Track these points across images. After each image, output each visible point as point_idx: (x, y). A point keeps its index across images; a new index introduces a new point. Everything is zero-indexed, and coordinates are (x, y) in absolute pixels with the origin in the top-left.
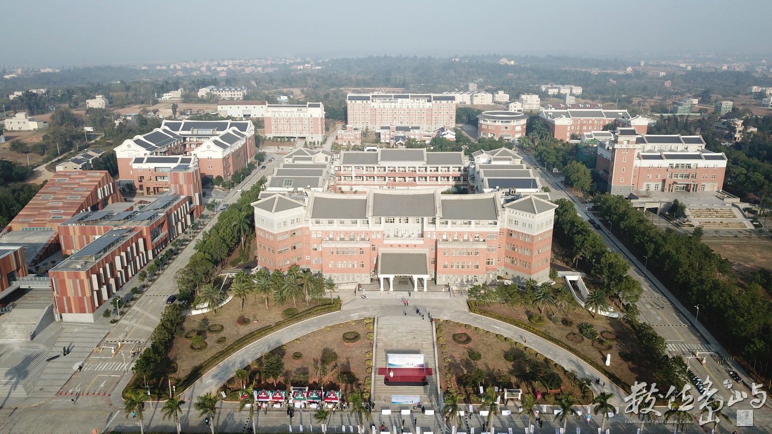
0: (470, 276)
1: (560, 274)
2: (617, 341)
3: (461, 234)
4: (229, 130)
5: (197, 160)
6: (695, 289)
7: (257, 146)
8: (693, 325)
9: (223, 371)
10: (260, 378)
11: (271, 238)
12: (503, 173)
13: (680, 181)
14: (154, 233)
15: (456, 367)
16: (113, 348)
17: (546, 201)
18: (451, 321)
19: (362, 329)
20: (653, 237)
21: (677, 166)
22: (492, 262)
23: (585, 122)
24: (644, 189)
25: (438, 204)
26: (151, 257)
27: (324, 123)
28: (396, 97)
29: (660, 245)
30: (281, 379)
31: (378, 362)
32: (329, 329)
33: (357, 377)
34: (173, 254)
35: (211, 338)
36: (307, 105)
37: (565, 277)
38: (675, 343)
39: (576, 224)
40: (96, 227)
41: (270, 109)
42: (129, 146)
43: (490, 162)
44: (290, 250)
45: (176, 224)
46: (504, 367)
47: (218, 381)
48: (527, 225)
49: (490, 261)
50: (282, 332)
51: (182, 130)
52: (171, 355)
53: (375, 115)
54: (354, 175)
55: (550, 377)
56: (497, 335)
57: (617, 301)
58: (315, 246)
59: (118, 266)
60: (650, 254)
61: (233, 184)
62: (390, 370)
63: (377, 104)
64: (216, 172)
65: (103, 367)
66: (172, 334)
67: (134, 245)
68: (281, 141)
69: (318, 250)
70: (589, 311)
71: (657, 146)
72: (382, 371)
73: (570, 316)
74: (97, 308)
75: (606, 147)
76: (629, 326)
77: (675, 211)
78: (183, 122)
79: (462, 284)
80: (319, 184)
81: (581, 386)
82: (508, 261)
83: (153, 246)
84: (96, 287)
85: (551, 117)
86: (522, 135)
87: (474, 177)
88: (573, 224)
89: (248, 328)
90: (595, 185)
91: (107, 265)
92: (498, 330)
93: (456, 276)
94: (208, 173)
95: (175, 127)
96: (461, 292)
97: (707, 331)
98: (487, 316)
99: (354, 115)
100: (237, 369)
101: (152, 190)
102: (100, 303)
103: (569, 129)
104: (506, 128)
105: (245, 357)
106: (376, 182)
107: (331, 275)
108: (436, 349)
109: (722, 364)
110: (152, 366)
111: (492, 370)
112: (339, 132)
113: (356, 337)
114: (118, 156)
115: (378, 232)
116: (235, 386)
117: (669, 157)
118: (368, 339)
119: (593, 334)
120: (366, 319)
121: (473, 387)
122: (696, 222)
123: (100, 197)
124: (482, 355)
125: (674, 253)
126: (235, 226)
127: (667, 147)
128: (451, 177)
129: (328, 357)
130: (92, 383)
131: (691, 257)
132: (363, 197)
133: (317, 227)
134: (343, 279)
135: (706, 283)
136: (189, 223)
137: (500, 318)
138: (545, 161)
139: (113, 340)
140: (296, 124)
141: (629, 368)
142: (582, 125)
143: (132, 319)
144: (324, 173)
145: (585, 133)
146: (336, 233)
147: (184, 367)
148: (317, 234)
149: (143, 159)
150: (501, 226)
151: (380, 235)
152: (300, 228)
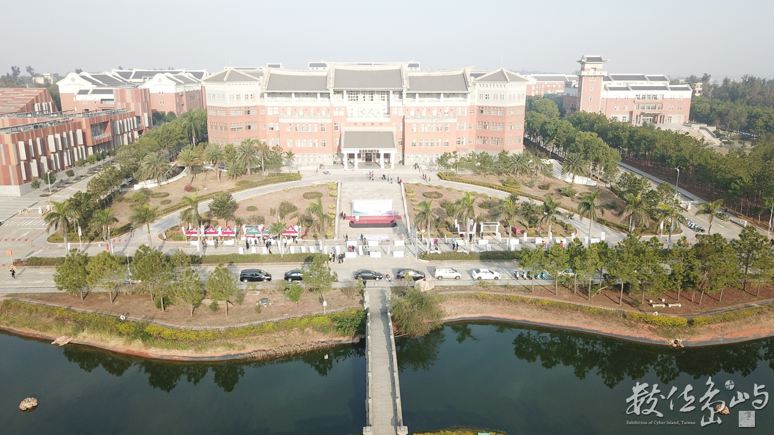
3: (429, 110)
9: (167, 222)
11: (223, 114)
14: (95, 130)
16: (40, 210)
17: (517, 75)
18: (421, 184)
19: (324, 189)
21: (644, 98)
22: (463, 141)
25: (405, 78)
26: (90, 153)
32: (287, 191)
35: (155, 201)
42: (74, 80)
44: (244, 128)
47: (160, 229)
48: (499, 96)
58: (271, 125)
59: (52, 148)
64: (168, 108)
65: (27, 223)
67: (71, 133)
69: (275, 129)
70: (566, 182)
71: (623, 83)
73: (546, 184)
74: (25, 181)
78: (134, 72)
79: (431, 164)
81: (562, 224)
82: (480, 142)
83: (93, 143)
84: (23, 157)
91: (38, 140)
92: (471, 190)
93: (425, 156)
94: (159, 110)
97: (688, 193)
98: (458, 182)
102: (29, 177)
108: (405, 202)
113: (318, 195)
114: (61, 91)
115: (340, 108)
117: (635, 88)
120: (328, 183)
123: (37, 110)
129: (287, 209)
130: (12, 233)
132: (324, 75)
133: (274, 103)
134: (303, 160)
137: (471, 183)
141: (615, 214)
142: (545, 89)
146: (295, 109)
147: (122, 221)
148: (273, 110)
149: (88, 91)
150: (471, 103)
151: (343, 112)
152: (255, 107)
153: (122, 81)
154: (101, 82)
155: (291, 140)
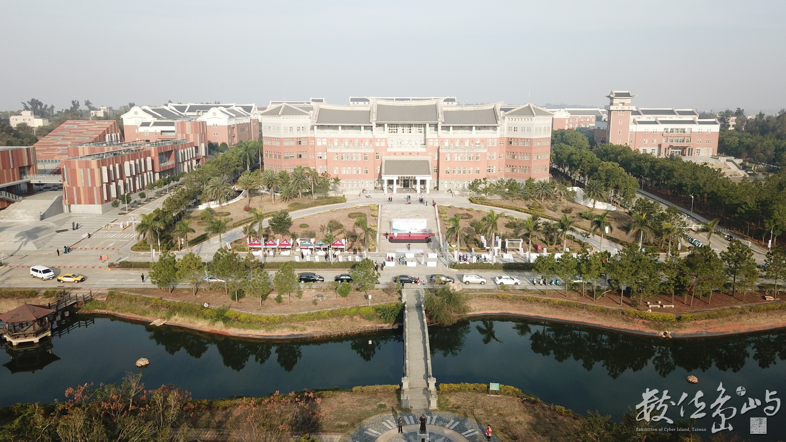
2: (616, 221)
3: (462, 141)
8: (688, 215)
9: (230, 236)
11: (278, 144)
16: (121, 225)
18: (453, 207)
19: (367, 211)
21: (672, 131)
22: (493, 170)
23: (582, 120)
31: (382, 229)
42: (136, 113)
44: (296, 157)
46: (505, 232)
48: (526, 129)
49: (491, 168)
51: (188, 111)
58: (320, 154)
59: (127, 173)
64: (221, 139)
65: (112, 236)
67: (142, 160)
69: (323, 157)
70: (587, 207)
74: (106, 201)
78: (189, 106)
79: (463, 190)
81: (580, 243)
82: (509, 170)
83: (160, 170)
84: (106, 180)
91: (117, 166)
93: (458, 181)
94: (213, 141)
98: (487, 205)
102: (109, 197)
108: (438, 221)
114: (125, 123)
115: (381, 139)
117: (663, 122)
118: (373, 216)
119: (592, 215)
120: (370, 206)
129: (334, 226)
130: (101, 244)
132: (366, 109)
133: (323, 135)
134: (347, 185)
137: (500, 207)
142: (579, 123)
146: (341, 140)
148: (322, 141)
149: (150, 123)
150: (501, 135)
151: (384, 143)
152: (306, 138)
153: (178, 114)
154: (160, 115)
155: (337, 168)
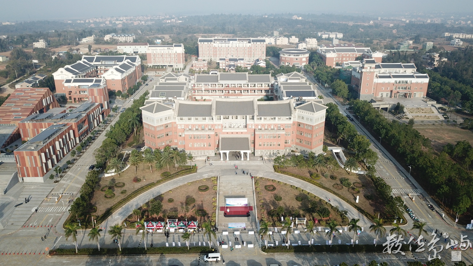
0: (275, 151)
1: (329, 148)
2: (363, 188)
3: (269, 125)
4: (125, 62)
5: (105, 81)
6: (409, 156)
7: (143, 71)
8: (407, 178)
9: (125, 211)
10: (148, 214)
11: (153, 129)
12: (295, 88)
13: (401, 91)
14: (80, 127)
15: (267, 205)
16: (56, 198)
17: (320, 105)
18: (263, 178)
19: (210, 184)
20: (384, 126)
21: (400, 82)
22: (288, 142)
23: (344, 55)
24: (380, 96)
25: (256, 107)
26: (78, 141)
27: (184, 57)
28: (229, 40)
29: (389, 130)
30: (161, 215)
31: (220, 203)
32: (190, 184)
33: (208, 212)
34: (92, 139)
35: (117, 191)
36: (174, 46)
37: (332, 150)
38: (397, 188)
39: (339, 118)
40: (43, 123)
41: (150, 48)
42: (62, 72)
43: (287, 80)
44: (165, 136)
45: (93, 121)
46: (296, 205)
47: (122, 216)
48: (309, 119)
49: (287, 141)
50: (161, 186)
51: (95, 62)
52: (93, 202)
53: (216, 51)
54: (203, 89)
55: (323, 210)
56: (291, 186)
57: (363, 164)
58: (180, 134)
59: (58, 148)
60: (383, 135)
61: (128, 95)
62: (227, 208)
63: (217, 44)
64: (117, 88)
65: (51, 210)
66: (93, 189)
67: (67, 134)
68: (157, 68)
69: (182, 136)
70: (346, 171)
71: (388, 70)
72: (222, 209)
73: (335, 174)
74: (45, 173)
75: (357, 71)
76: (370, 179)
77: (398, 109)
78: (95, 57)
79: (270, 156)
80: (182, 95)
81: (341, 215)
82: (298, 141)
83: (79, 135)
84: (44, 161)
85: (324, 52)
86: (306, 63)
87: (277, 90)
88: (337, 118)
89: (140, 184)
90: (350, 94)
91: (51, 147)
92: (292, 183)
93: (267, 150)
94: (112, 89)
95: (91, 60)
96: (269, 160)
97: (416, 181)
98: (285, 174)
99: (203, 51)
100: (134, 210)
101: (77, 99)
102: (47, 171)
103: (335, 60)
104: (297, 59)
105: (139, 202)
106: (217, 94)
107: (190, 151)
108: (255, 195)
109: (424, 200)
110: (81, 208)
111: (288, 206)
112: (193, 62)
113: (207, 188)
114: (55, 79)
115: (219, 125)
116: (133, 220)
117: (395, 77)
118: (214, 189)
119: (349, 184)
120: (212, 177)
121: (277, 217)
122: (410, 116)
123: (44, 105)
124: (282, 198)
125: (397, 135)
126: (130, 121)
127: (393, 71)
128: (263, 90)
129: (189, 201)
130: (44, 220)
131: (407, 137)
132: (209, 103)
133: (181, 122)
134: (198, 153)
135: (416, 153)
136: (101, 120)
137: (293, 175)
138: (320, 79)
139: (56, 193)
140: (167, 58)
141: (370, 204)
142: (343, 57)
143: (68, 180)
144: (185, 88)
145: (345, 62)
146: (193, 125)
147: (101, 209)
148: (181, 126)
150: (294, 120)
152: (171, 123)
153: (89, 66)
155: (191, 143)
